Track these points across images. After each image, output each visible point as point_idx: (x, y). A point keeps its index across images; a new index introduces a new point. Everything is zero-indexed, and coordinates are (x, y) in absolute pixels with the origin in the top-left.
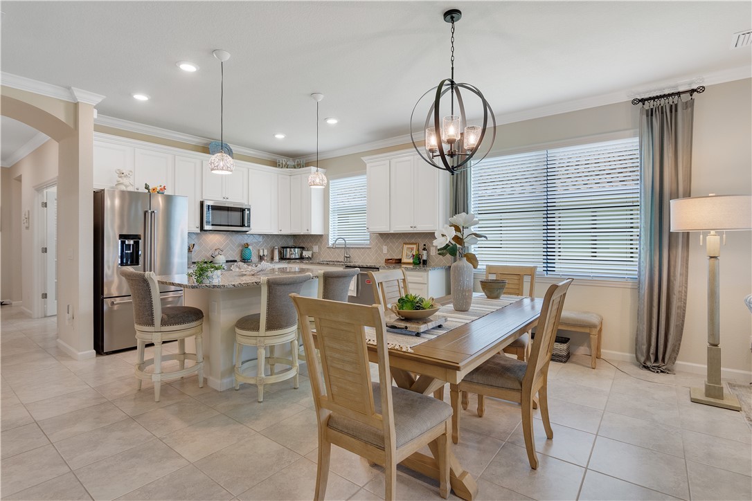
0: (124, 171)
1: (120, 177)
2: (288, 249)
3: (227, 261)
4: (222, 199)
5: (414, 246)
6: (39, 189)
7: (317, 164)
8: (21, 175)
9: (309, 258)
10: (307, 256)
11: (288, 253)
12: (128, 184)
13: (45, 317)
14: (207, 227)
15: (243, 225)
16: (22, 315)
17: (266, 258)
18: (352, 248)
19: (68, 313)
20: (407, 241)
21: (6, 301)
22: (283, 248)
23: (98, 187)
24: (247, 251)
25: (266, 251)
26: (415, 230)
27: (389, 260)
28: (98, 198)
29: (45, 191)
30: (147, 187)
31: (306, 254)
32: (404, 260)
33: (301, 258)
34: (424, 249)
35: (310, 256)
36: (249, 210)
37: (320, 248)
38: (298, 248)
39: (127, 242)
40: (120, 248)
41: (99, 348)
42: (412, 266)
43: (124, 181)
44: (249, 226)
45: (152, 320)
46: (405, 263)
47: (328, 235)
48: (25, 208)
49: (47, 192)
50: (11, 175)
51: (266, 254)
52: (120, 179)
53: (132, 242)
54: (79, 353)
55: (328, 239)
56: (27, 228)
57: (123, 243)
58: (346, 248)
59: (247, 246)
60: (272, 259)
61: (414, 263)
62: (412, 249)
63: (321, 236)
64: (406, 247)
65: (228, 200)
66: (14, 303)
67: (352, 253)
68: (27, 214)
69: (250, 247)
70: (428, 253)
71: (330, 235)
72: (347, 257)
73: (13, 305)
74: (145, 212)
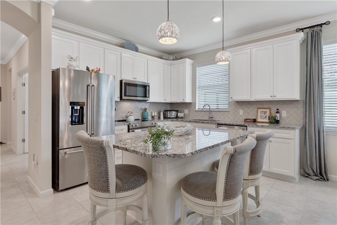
0: (73, 57)
1: (70, 61)
2: (169, 112)
3: (135, 120)
4: (132, 79)
5: (268, 110)
6: (20, 74)
7: (189, 57)
8: (11, 68)
9: (182, 118)
10: (181, 116)
11: (169, 114)
12: (75, 65)
13: (24, 153)
14: (124, 98)
15: (145, 96)
16: (11, 152)
17: (156, 118)
18: (214, 111)
19: (34, 161)
20: (260, 106)
21: (4, 141)
22: (165, 111)
23: (54, 67)
24: (146, 113)
25: (156, 113)
26: (275, 99)
27: (247, 119)
28: (55, 76)
29: (24, 76)
30: (88, 69)
31: (180, 115)
32: (259, 120)
33: (177, 117)
34: (277, 112)
35: (183, 116)
36: (149, 86)
37: (189, 111)
38: (175, 111)
39: (75, 108)
40: (70, 112)
41: (55, 186)
42: (267, 125)
43: (74, 63)
44: (149, 97)
45: (108, 186)
46: (259, 122)
47: (196, 103)
48: (13, 87)
49: (25, 77)
50: (6, 69)
51: (156, 115)
52: (70, 62)
53: (79, 108)
54: (41, 192)
55: (196, 105)
56: (14, 99)
57: (73, 108)
58: (210, 111)
59: (145, 110)
60: (159, 118)
61: (270, 123)
62: (265, 112)
63: (190, 103)
64: (260, 110)
65: (136, 80)
66: (8, 143)
67: (213, 114)
68: (14, 91)
69: (147, 111)
70: (280, 115)
71: (197, 103)
72: (211, 117)
73: (7, 144)
74: (88, 86)
